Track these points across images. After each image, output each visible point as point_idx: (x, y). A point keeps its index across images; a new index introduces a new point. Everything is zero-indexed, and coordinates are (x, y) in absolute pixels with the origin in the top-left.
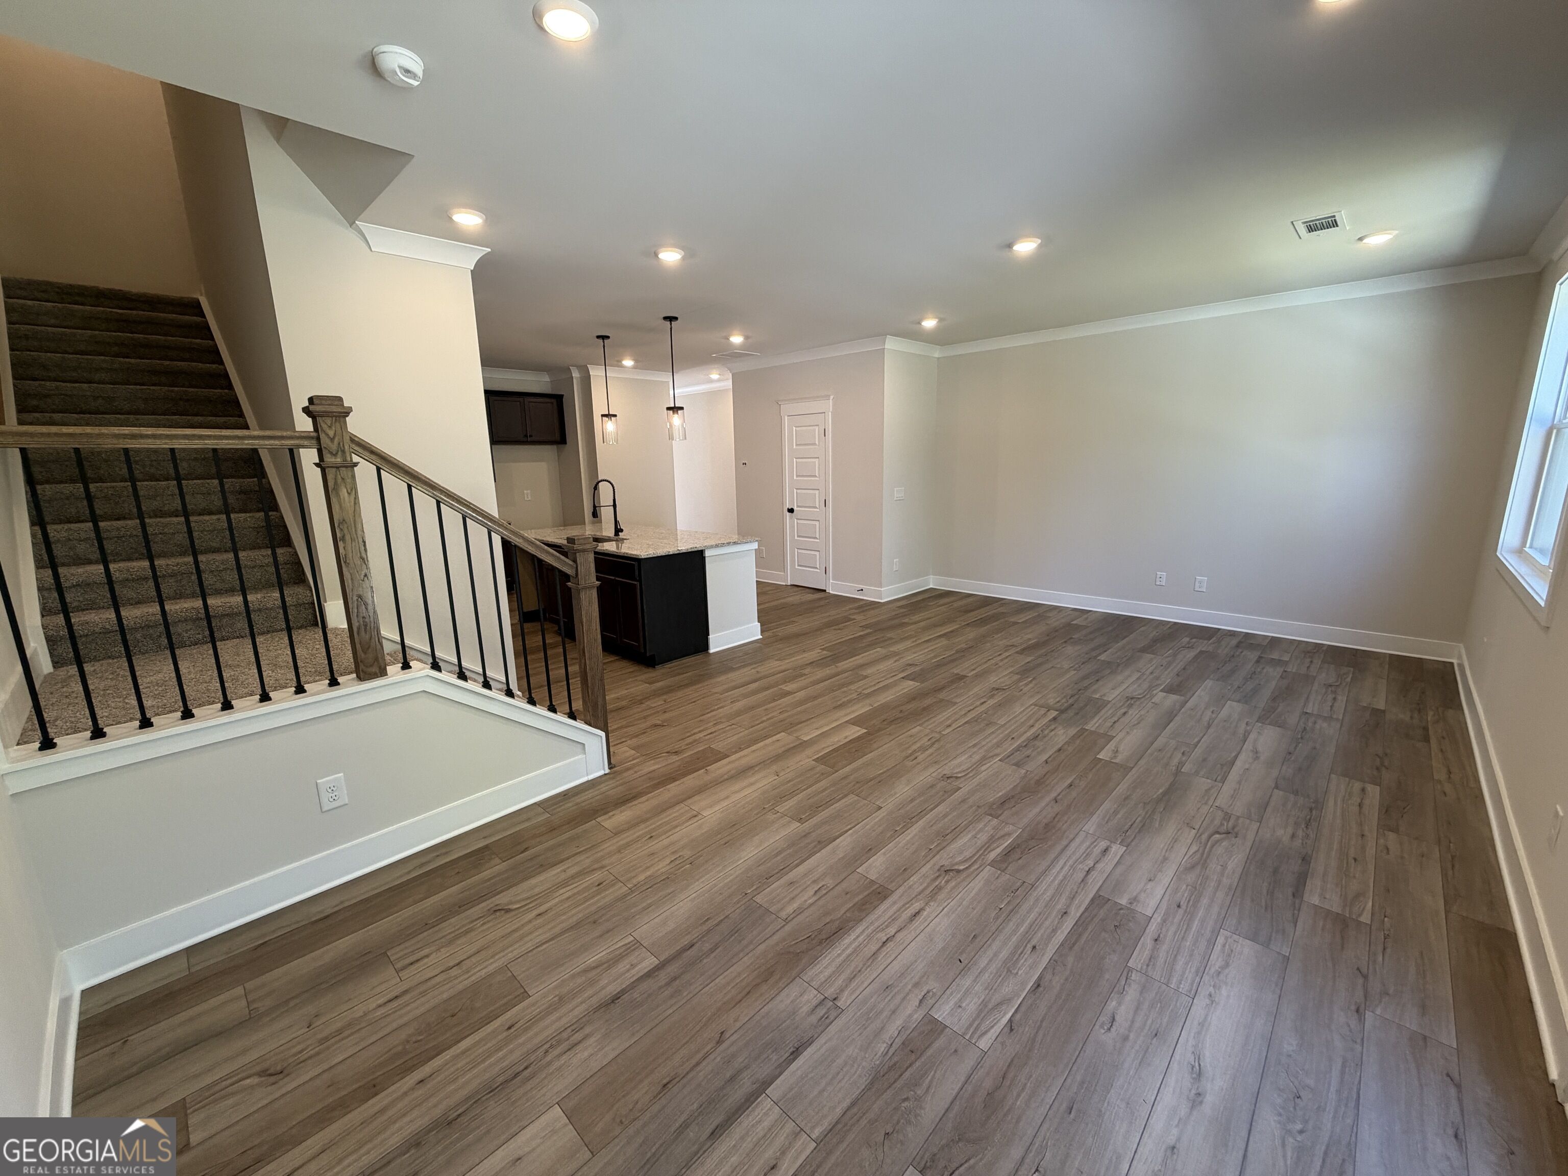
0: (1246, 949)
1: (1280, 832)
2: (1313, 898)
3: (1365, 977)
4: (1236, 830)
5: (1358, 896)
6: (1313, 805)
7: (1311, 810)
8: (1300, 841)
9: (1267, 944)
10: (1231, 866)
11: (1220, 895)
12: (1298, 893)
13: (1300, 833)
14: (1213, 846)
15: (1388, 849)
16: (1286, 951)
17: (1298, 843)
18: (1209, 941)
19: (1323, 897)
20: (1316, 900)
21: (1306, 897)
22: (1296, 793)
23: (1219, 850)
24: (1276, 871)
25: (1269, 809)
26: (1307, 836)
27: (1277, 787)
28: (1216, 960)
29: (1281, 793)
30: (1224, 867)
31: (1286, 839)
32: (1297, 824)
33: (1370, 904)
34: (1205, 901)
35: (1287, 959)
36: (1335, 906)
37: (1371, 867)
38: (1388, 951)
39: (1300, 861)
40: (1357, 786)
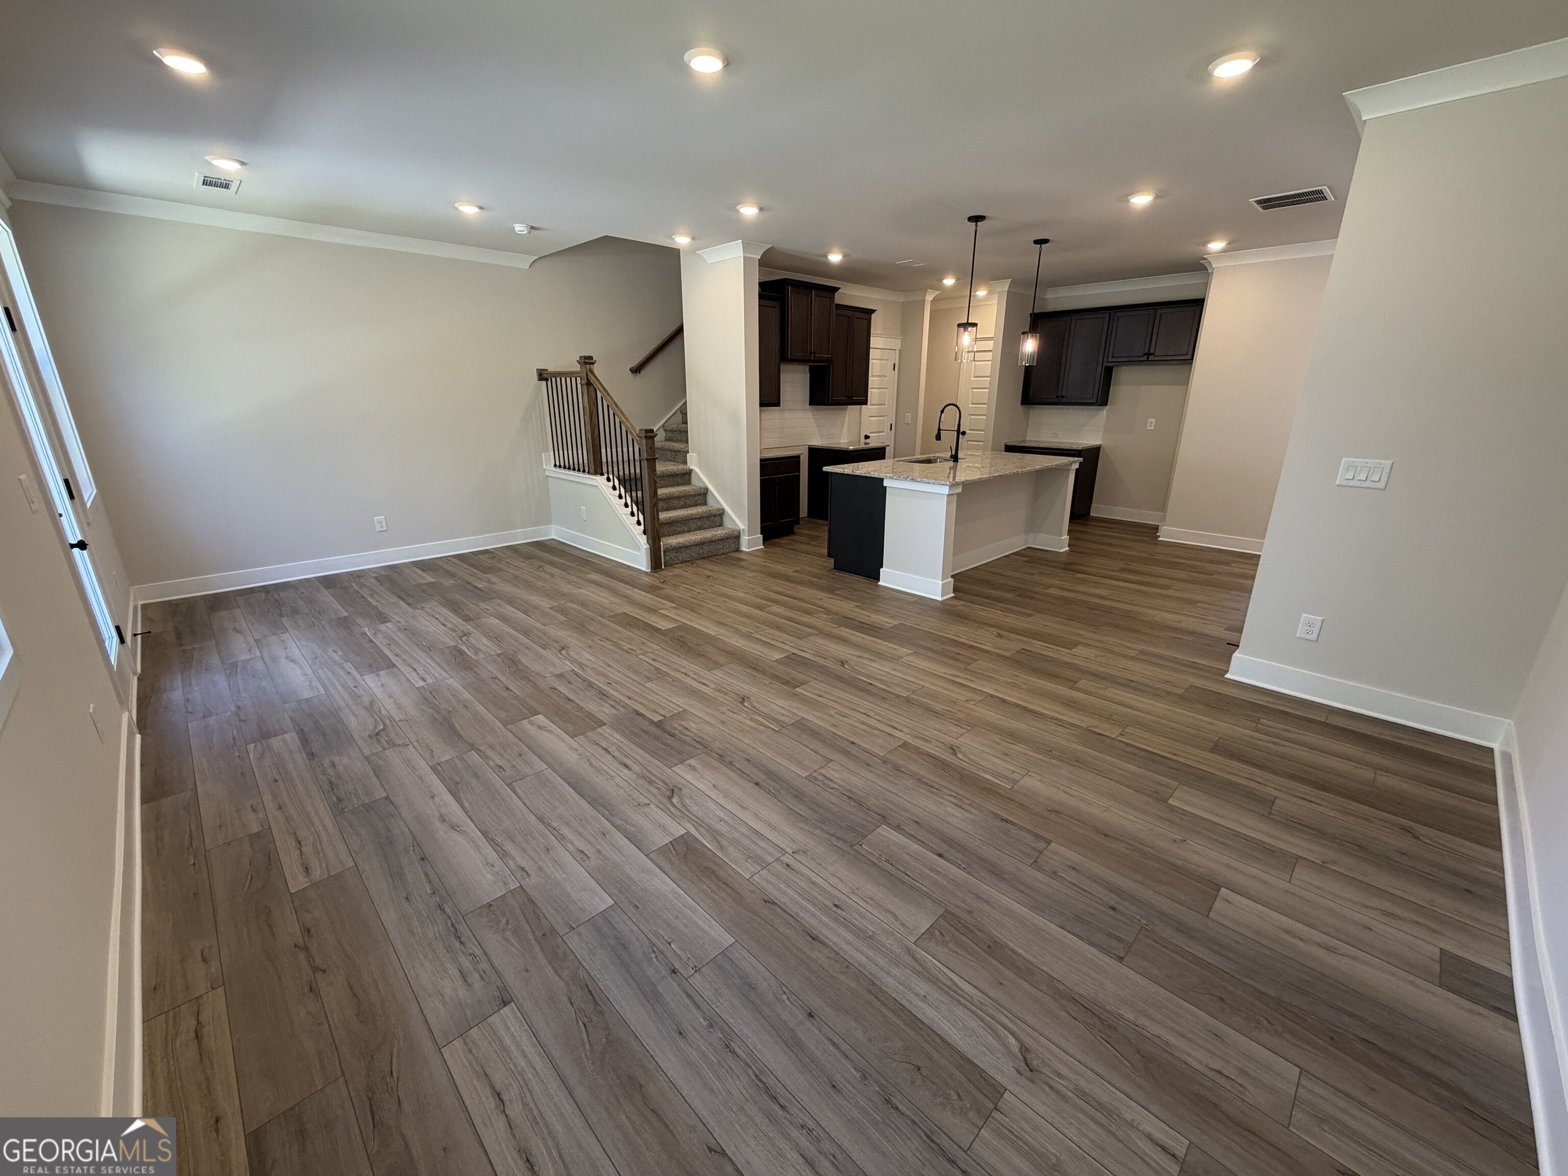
0: (307, 694)
1: (345, 760)
2: (291, 737)
3: (241, 720)
4: (375, 740)
5: (262, 756)
6: (340, 806)
7: (339, 800)
8: (325, 765)
9: (299, 702)
10: (353, 718)
11: (342, 703)
12: (302, 734)
13: (330, 771)
14: (375, 719)
15: (254, 811)
16: (287, 706)
17: (326, 763)
18: (326, 687)
19: (284, 741)
20: (287, 736)
21: (294, 734)
22: (368, 807)
23: (370, 722)
24: (324, 734)
25: (371, 774)
26: (324, 774)
27: (387, 798)
28: (315, 683)
29: (378, 797)
30: (356, 716)
31: (337, 759)
32: (339, 777)
33: (251, 757)
34: (346, 696)
35: (285, 703)
36: (275, 742)
37: (261, 784)
38: (231, 739)
39: (314, 751)
40: (317, 873)
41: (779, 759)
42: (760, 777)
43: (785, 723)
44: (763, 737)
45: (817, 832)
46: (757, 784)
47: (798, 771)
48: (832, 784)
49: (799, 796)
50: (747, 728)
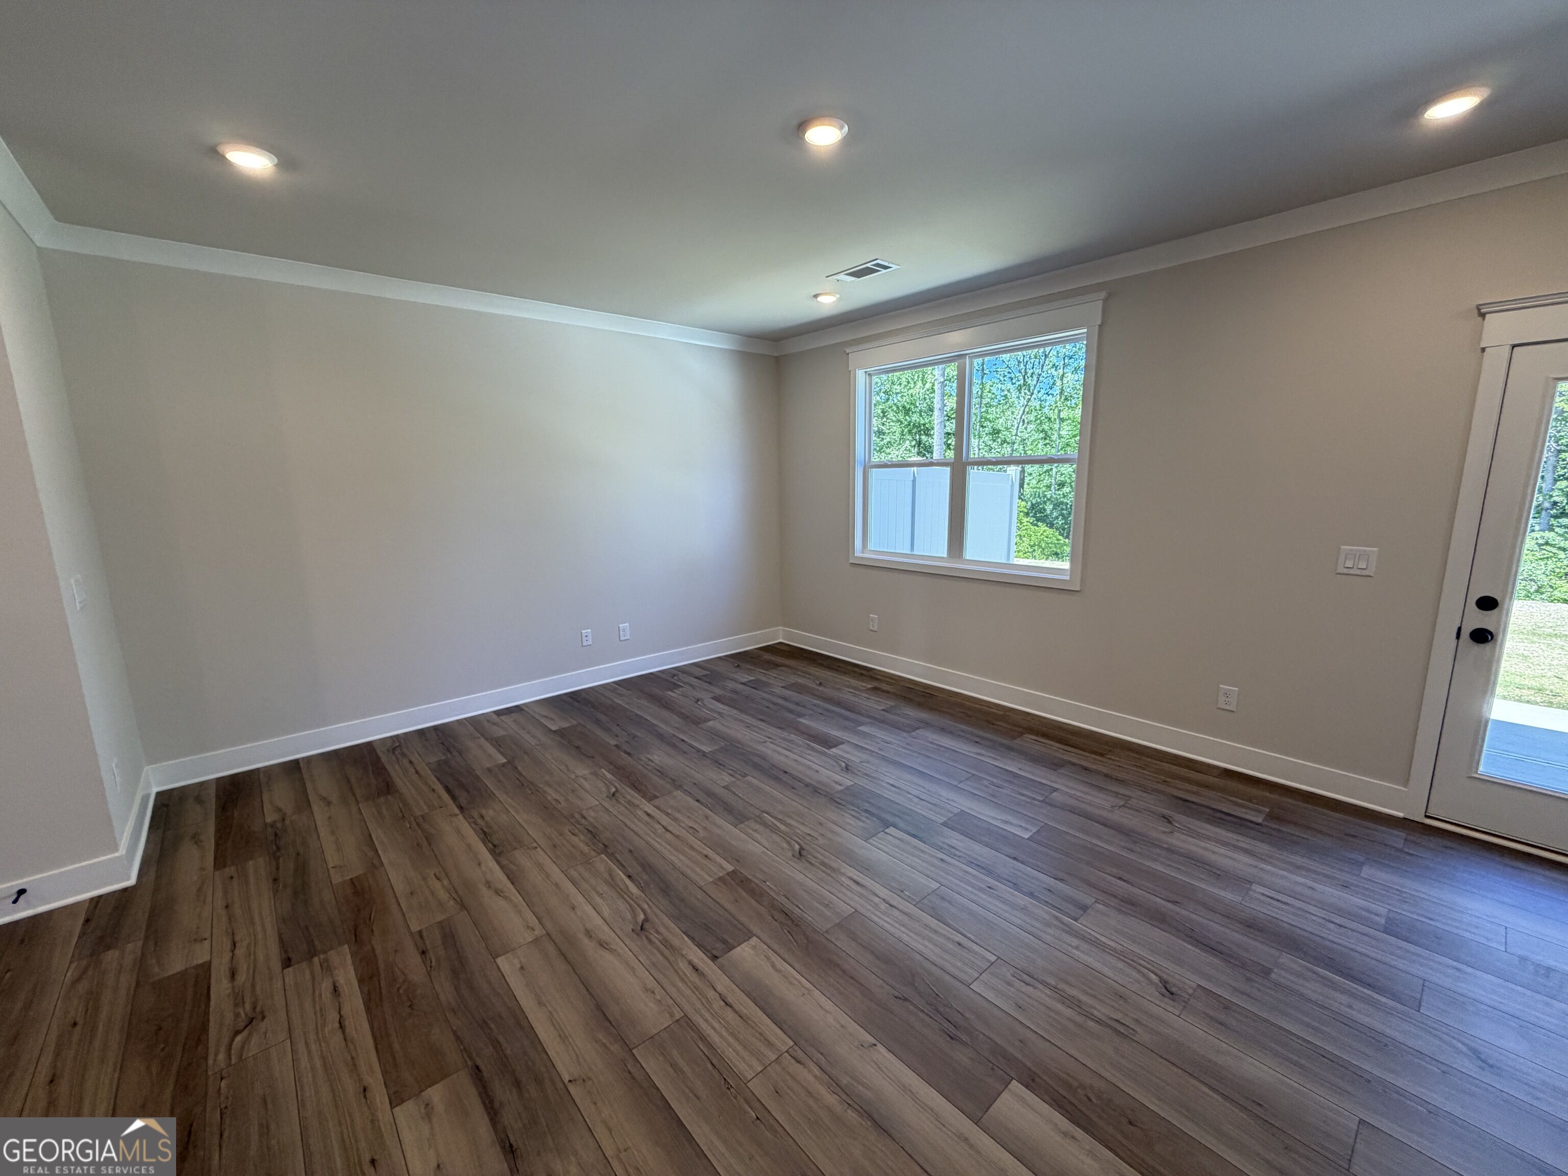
41: (767, 788)
42: (785, 778)
43: (756, 821)
44: (780, 807)
45: (749, 750)
46: (786, 772)
47: (754, 781)
48: (730, 772)
49: (757, 766)
50: (795, 817)
